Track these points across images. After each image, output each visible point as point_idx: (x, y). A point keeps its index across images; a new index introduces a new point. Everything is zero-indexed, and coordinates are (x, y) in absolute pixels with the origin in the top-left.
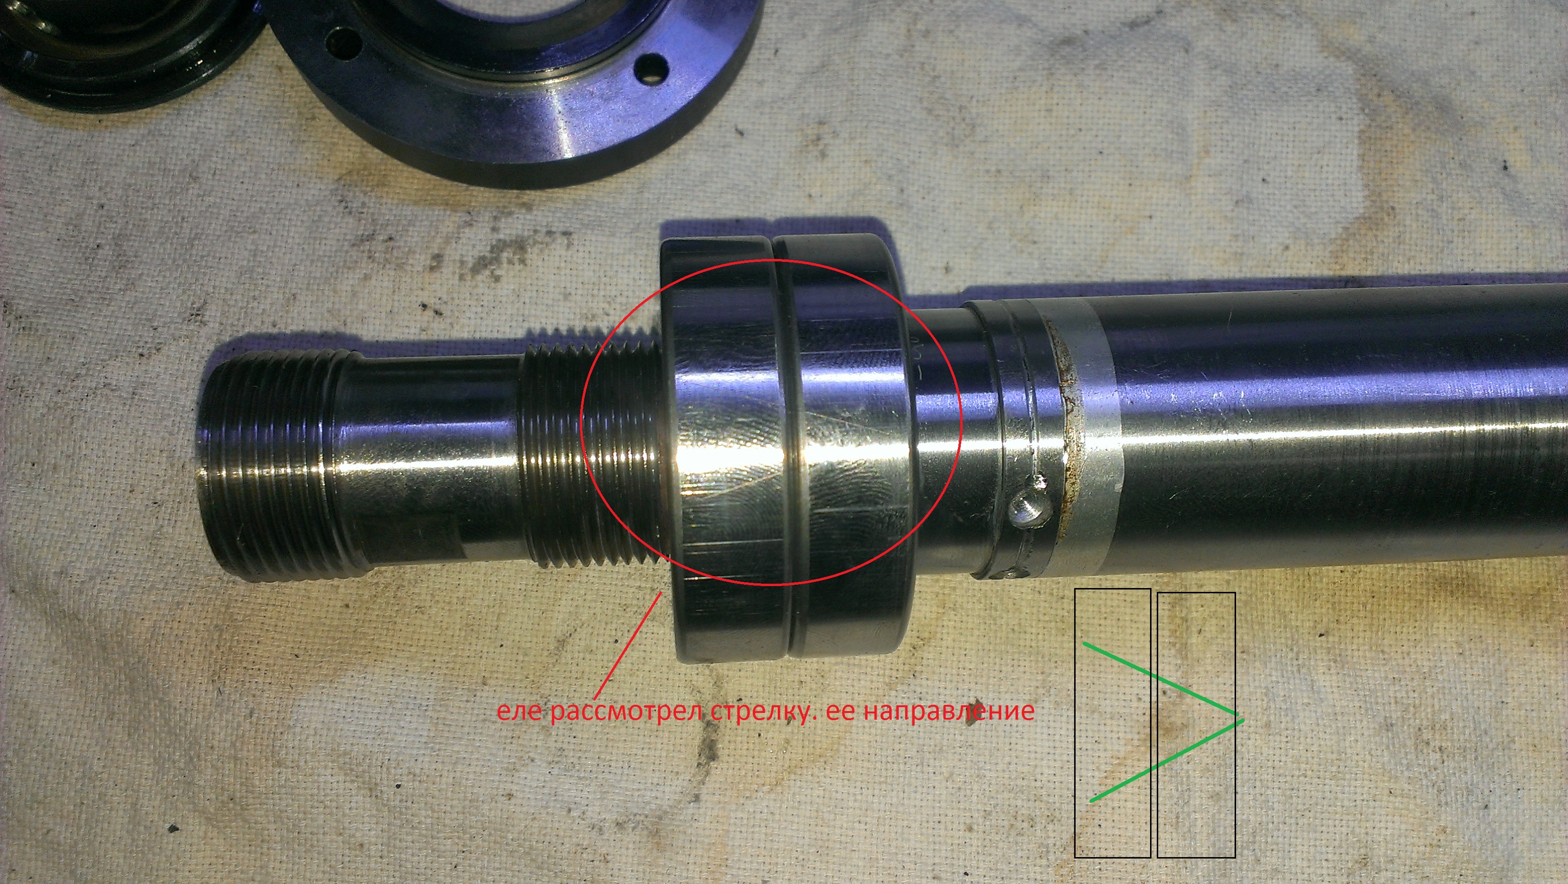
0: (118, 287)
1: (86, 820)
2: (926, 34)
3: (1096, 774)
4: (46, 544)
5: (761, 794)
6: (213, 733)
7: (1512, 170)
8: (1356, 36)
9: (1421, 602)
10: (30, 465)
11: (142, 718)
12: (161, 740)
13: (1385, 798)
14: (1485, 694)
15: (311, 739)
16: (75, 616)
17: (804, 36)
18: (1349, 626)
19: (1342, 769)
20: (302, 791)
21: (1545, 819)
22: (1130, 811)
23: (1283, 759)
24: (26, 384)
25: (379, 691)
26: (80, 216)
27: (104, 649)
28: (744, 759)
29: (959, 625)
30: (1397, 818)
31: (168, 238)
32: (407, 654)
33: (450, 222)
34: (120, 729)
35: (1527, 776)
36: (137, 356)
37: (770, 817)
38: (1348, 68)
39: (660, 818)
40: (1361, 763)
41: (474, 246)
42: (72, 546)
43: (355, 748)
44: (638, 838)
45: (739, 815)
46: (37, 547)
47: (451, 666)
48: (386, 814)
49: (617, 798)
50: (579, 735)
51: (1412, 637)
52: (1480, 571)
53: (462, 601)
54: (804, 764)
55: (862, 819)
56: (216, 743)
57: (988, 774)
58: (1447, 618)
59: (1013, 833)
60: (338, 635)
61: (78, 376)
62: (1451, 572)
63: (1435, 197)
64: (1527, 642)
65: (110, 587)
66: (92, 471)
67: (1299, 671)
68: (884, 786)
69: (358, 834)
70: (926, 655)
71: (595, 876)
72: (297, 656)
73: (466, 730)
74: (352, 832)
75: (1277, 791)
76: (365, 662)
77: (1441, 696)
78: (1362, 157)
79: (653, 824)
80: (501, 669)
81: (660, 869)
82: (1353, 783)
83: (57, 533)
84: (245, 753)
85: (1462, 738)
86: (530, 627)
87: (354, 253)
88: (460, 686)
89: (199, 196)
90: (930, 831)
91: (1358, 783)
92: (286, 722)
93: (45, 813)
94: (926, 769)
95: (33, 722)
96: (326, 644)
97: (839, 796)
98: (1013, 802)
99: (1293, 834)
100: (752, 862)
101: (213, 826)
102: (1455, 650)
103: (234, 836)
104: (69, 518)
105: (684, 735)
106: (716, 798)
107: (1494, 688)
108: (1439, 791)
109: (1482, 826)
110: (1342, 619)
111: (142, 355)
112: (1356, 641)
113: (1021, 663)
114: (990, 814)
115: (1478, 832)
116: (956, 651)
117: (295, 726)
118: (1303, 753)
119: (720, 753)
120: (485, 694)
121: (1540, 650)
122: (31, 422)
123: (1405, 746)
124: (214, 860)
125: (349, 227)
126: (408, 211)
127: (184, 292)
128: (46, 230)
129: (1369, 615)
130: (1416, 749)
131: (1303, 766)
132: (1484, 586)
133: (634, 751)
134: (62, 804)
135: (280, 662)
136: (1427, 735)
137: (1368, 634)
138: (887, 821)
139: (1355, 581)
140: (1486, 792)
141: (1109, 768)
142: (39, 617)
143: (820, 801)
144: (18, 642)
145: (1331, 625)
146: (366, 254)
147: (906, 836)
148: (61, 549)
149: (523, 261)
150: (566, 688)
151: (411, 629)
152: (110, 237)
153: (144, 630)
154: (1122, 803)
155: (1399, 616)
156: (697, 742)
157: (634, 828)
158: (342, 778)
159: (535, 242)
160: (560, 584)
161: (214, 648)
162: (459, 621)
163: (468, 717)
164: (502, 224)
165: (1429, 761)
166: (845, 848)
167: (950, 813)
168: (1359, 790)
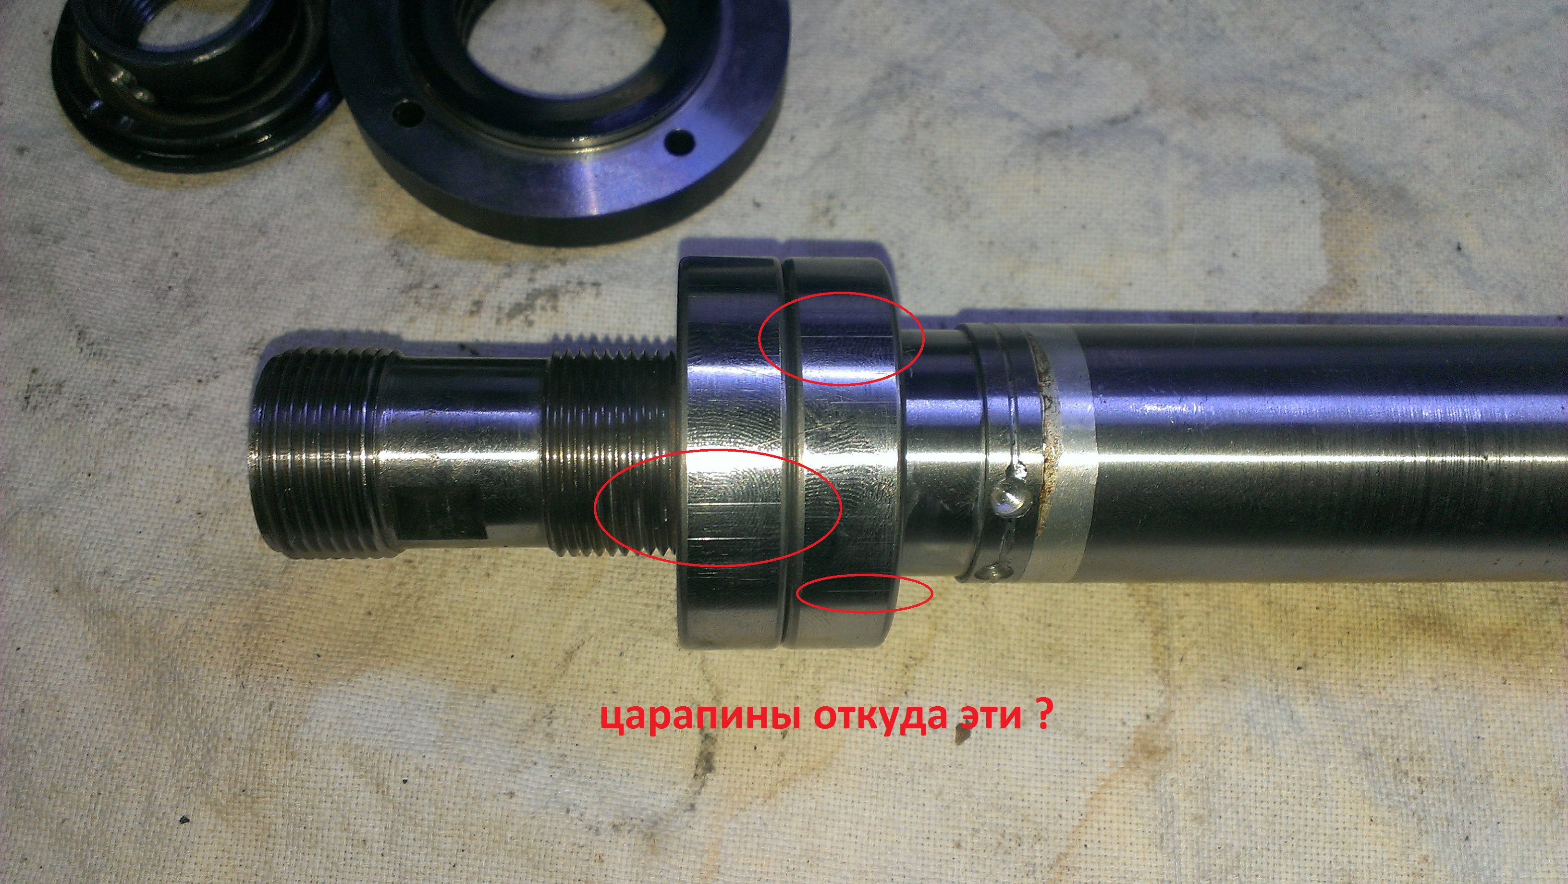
0: (184, 323)
1: (101, 810)
2: (927, 125)
3: (1082, 795)
4: (94, 546)
5: (754, 806)
6: (233, 726)
7: (1465, 251)
8: (1317, 134)
9: (1395, 639)
10: (86, 475)
11: (165, 712)
12: (181, 733)
13: (1366, 827)
14: (1460, 729)
15: (326, 732)
16: (113, 613)
17: (818, 126)
18: (1326, 661)
19: (1322, 796)
20: (312, 785)
21: (1526, 854)
22: (1115, 833)
23: (1265, 785)
24: (91, 402)
25: (394, 693)
26: (155, 262)
27: (137, 644)
28: (740, 772)
29: (949, 647)
30: (1379, 847)
31: (233, 283)
32: (422, 661)
33: (491, 273)
34: (143, 724)
35: (1507, 810)
36: (196, 382)
37: (763, 828)
38: (1311, 161)
39: (656, 823)
40: (1341, 791)
41: (511, 294)
42: (117, 549)
43: (367, 743)
44: (633, 841)
45: (733, 825)
46: (85, 549)
47: (463, 673)
48: (390, 811)
49: (614, 802)
50: (582, 744)
51: (1388, 673)
52: (1451, 612)
53: (478, 613)
54: (799, 777)
55: (854, 833)
56: (234, 736)
57: (977, 794)
58: (1421, 655)
59: (1001, 851)
60: (358, 639)
61: (139, 396)
62: (1422, 612)
63: (1393, 271)
64: (1499, 680)
65: (149, 588)
66: (143, 483)
67: (1278, 701)
68: (874, 801)
69: (363, 830)
70: (917, 675)
71: (590, 877)
72: (319, 656)
73: (474, 732)
74: (357, 828)
75: (1260, 818)
76: (382, 665)
77: (1418, 729)
78: (1325, 235)
79: (648, 828)
80: (511, 679)
81: (653, 872)
82: (1335, 811)
83: (104, 537)
84: (261, 745)
85: (1440, 770)
86: (540, 639)
87: (402, 299)
88: (471, 693)
89: (265, 248)
90: (919, 847)
91: (1339, 811)
92: (303, 716)
93: (63, 803)
94: (916, 787)
95: (61, 714)
96: (347, 647)
97: (831, 808)
98: (1001, 822)
99: (1276, 861)
100: (743, 871)
101: (223, 819)
102: (1430, 686)
103: (243, 830)
104: (117, 524)
105: (683, 748)
106: (711, 808)
107: (1469, 723)
108: (1420, 820)
109: (1464, 857)
110: (1319, 654)
111: (200, 381)
112: (1333, 675)
113: (1010, 687)
114: (978, 831)
115: (1459, 863)
116: (947, 673)
117: (311, 720)
118: (1284, 779)
119: (716, 765)
120: (493, 701)
121: (1512, 687)
122: (92, 436)
123: (1384, 775)
124: (220, 854)
125: (400, 276)
126: (453, 265)
127: (244, 328)
128: (123, 272)
129: (1344, 650)
130: (1395, 778)
131: (1284, 793)
132: (1456, 625)
133: (634, 760)
134: (81, 794)
135: (302, 660)
136: (1405, 765)
137: (1345, 669)
138: (877, 836)
139: (1331, 618)
140: (1467, 824)
141: (1095, 789)
142: (78, 616)
143: (813, 813)
144: (56, 639)
145: (1309, 660)
146: (413, 300)
147: (894, 851)
148: (107, 551)
149: (555, 308)
150: (572, 699)
151: (428, 637)
152: (181, 281)
153: (176, 627)
154: (1107, 825)
155: (1373, 652)
156: (695, 754)
157: (629, 831)
158: (351, 774)
159: (567, 291)
160: (571, 600)
161: (241, 645)
162: (473, 632)
163: (476, 721)
164: (538, 275)
165: (1408, 791)
166: (835, 860)
167: (939, 830)
168: (1340, 818)
